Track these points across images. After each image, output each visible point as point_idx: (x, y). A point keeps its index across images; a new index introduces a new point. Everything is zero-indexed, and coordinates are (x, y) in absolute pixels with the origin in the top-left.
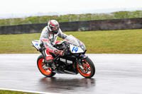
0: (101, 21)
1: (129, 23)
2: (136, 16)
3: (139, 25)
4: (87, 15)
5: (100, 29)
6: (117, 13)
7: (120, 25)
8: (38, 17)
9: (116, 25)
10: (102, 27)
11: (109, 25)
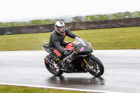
0: (21, 27)
1: (41, 28)
2: (47, 23)
3: (49, 30)
5: (21, 33)
7: (35, 30)
9: (32, 30)
10: (22, 31)
11: (28, 30)
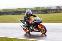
1: (40, 11)
4: (25, 8)
6: (35, 8)
7: (37, 12)
8: (7, 9)
